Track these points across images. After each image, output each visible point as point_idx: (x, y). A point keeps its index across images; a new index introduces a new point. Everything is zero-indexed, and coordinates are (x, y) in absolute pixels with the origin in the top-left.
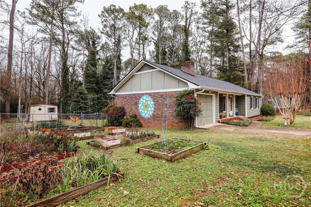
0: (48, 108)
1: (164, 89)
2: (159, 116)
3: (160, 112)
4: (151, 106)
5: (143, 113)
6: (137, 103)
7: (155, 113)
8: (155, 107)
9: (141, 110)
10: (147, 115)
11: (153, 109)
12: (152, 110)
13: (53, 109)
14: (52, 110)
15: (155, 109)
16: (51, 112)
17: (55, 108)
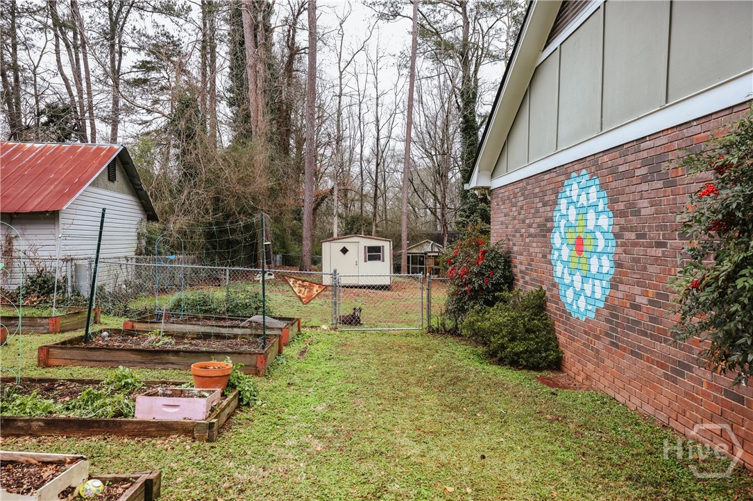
0: (365, 247)
1: (668, 101)
2: (637, 323)
3: (645, 294)
4: (601, 243)
5: (569, 286)
6: (549, 225)
7: (620, 295)
8: (620, 250)
9: (559, 269)
10: (582, 303)
11: (607, 265)
12: (605, 270)
13: (378, 249)
14: (374, 254)
15: (618, 265)
16: (371, 258)
17: (383, 246)
